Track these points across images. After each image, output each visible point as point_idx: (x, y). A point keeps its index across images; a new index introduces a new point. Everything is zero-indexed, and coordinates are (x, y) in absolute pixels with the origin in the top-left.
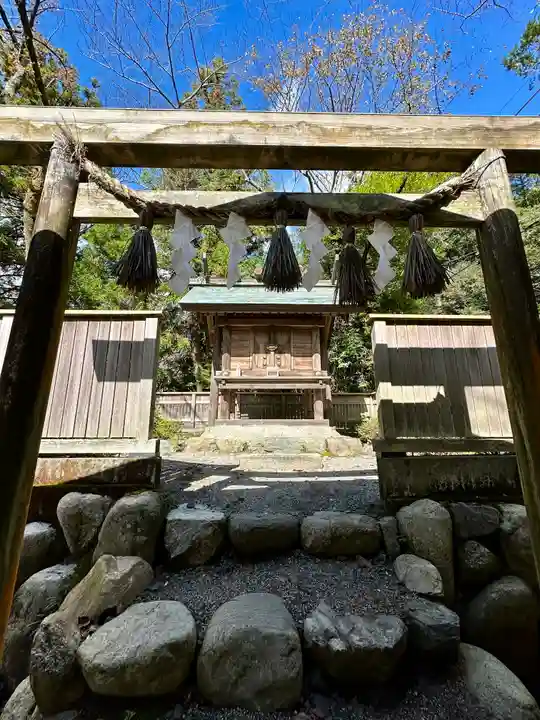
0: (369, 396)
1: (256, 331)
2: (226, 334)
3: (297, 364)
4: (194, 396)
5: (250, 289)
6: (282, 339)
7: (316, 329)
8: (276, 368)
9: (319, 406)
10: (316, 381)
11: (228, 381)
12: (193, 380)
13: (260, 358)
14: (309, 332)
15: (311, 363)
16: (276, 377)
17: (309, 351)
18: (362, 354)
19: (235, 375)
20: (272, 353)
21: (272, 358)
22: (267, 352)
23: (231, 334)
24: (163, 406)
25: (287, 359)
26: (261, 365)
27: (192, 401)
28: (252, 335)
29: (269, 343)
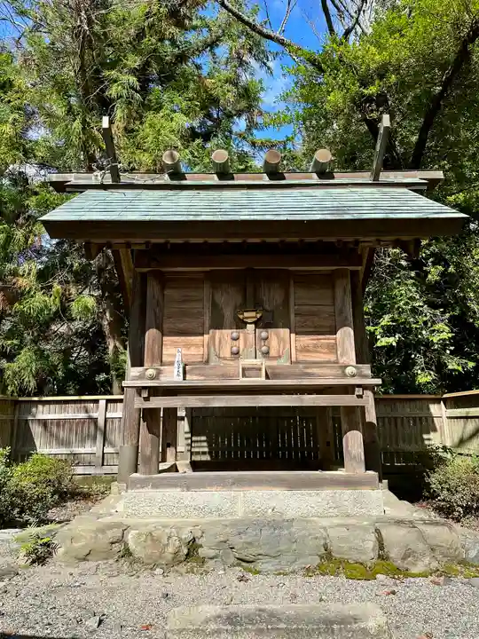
0: (437, 401)
1: (216, 280)
2: (153, 289)
3: (305, 350)
4: (102, 403)
5: (203, 193)
6: (272, 296)
7: (341, 274)
8: (260, 362)
9: (354, 442)
10: (347, 389)
11: (155, 391)
12: (107, 369)
13: (224, 338)
14: (329, 281)
15: (333, 348)
16: (261, 380)
17: (328, 323)
18: (421, 319)
19: (172, 377)
20: (251, 327)
21: (251, 337)
22: (241, 324)
23: (163, 289)
24: (44, 423)
25: (281, 339)
26: (226, 353)
27: (99, 413)
28: (206, 291)
29: (244, 307)
